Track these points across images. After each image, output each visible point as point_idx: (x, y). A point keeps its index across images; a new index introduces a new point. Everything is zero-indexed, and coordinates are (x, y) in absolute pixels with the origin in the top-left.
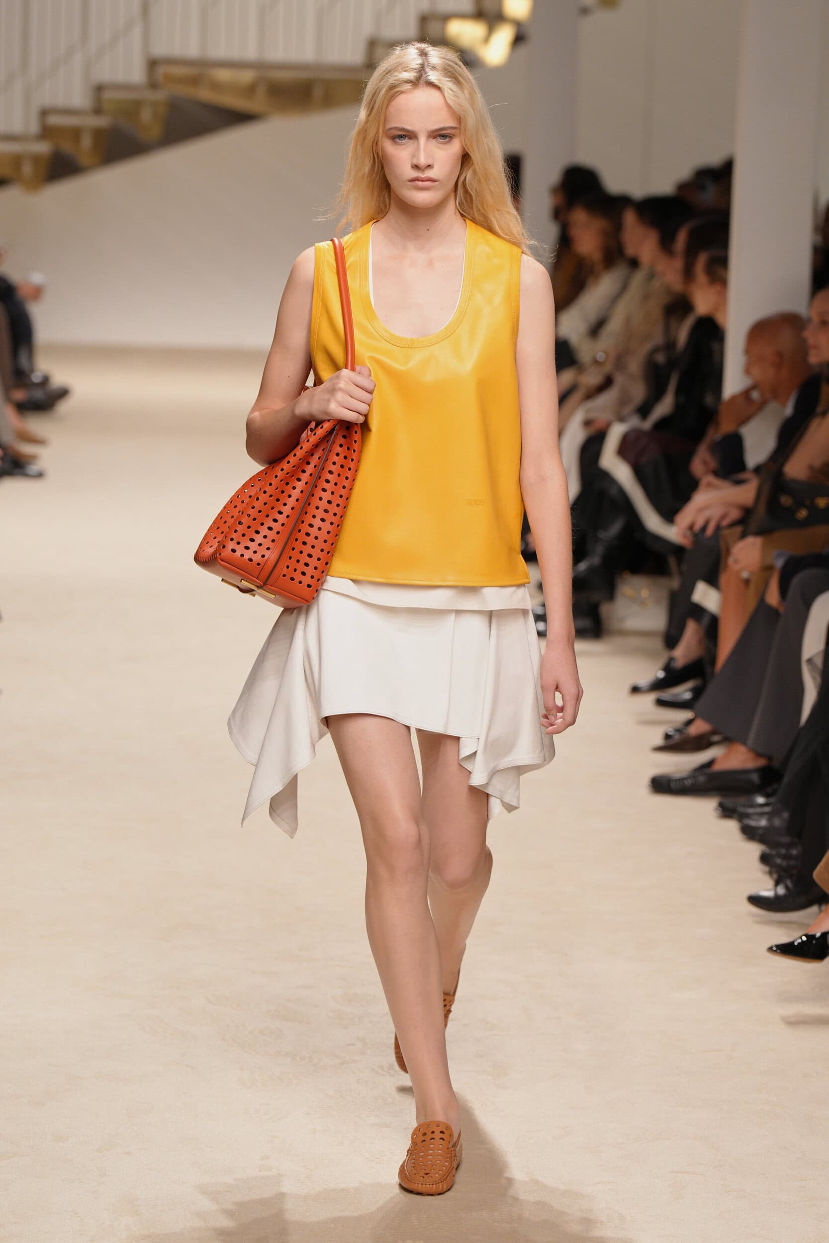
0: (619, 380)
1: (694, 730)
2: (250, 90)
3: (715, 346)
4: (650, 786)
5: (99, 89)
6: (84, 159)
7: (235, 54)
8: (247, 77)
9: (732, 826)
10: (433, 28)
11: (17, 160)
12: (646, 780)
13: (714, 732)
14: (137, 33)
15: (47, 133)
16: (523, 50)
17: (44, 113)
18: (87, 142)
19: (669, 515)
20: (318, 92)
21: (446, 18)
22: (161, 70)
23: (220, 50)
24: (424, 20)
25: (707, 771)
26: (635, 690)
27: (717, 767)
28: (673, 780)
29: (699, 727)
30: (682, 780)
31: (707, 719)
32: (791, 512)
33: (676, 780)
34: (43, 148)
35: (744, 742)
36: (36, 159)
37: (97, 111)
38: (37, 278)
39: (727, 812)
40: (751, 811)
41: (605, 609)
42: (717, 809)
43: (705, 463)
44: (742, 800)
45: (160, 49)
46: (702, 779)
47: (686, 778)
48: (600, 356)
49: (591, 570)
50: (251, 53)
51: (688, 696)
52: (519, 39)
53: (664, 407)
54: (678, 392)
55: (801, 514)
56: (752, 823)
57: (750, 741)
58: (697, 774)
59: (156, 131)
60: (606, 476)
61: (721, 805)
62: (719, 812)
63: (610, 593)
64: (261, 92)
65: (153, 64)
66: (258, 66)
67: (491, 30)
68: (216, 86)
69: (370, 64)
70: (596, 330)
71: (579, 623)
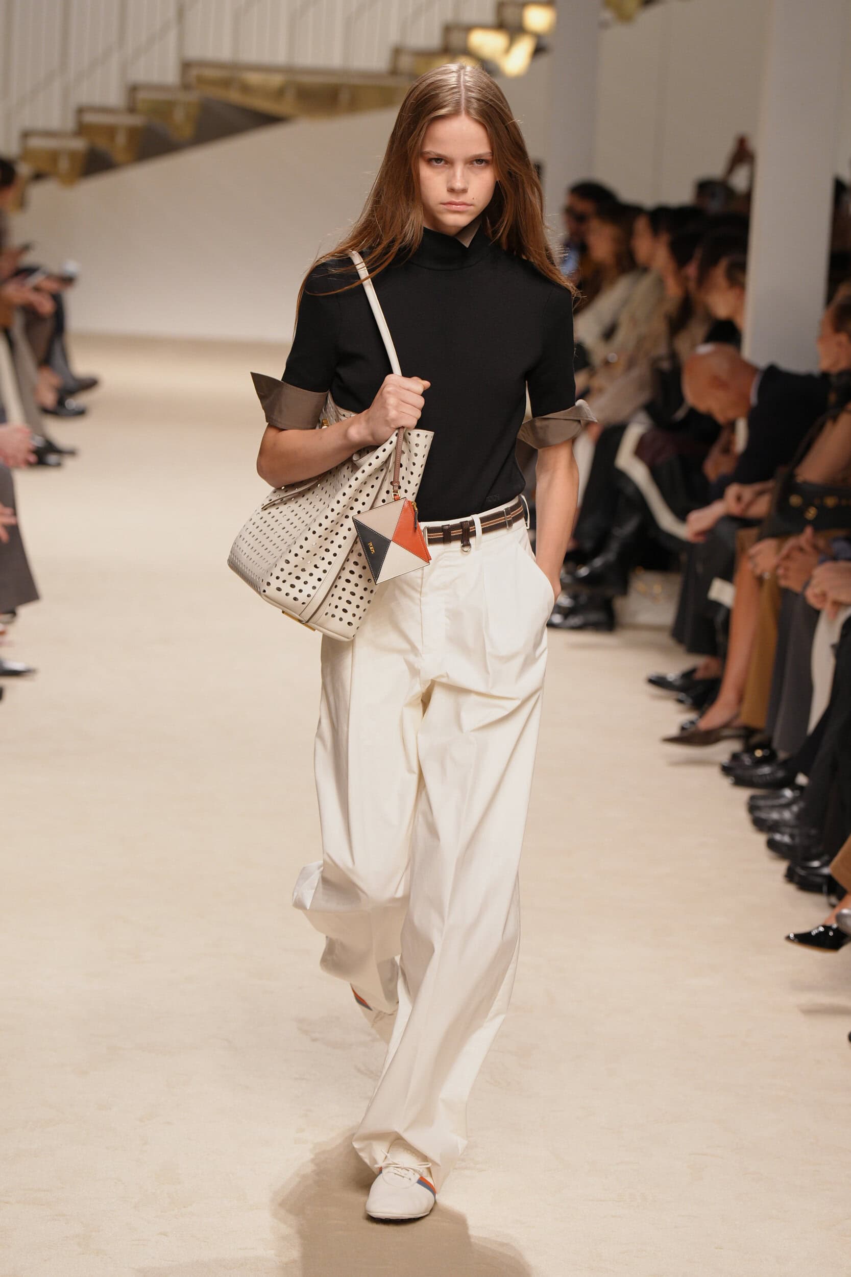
2: (280, 93)
5: (133, 89)
6: (119, 156)
7: (266, 58)
8: (276, 80)
10: (456, 39)
11: (54, 156)
14: (172, 37)
15: (82, 130)
16: (544, 60)
17: (81, 111)
18: (121, 140)
19: (682, 515)
20: (344, 97)
21: (469, 28)
22: (194, 72)
23: (252, 54)
24: (448, 29)
32: (801, 511)
34: (79, 144)
36: (73, 155)
37: (132, 109)
38: (71, 267)
41: (619, 604)
45: (194, 52)
48: (612, 357)
49: (607, 566)
50: (280, 57)
52: (539, 50)
55: (810, 513)
56: (763, 815)
59: (187, 131)
60: (622, 476)
63: (624, 588)
64: (290, 96)
65: (186, 66)
66: (288, 70)
67: (512, 41)
68: (246, 89)
69: (394, 72)
70: (609, 333)
71: (594, 617)
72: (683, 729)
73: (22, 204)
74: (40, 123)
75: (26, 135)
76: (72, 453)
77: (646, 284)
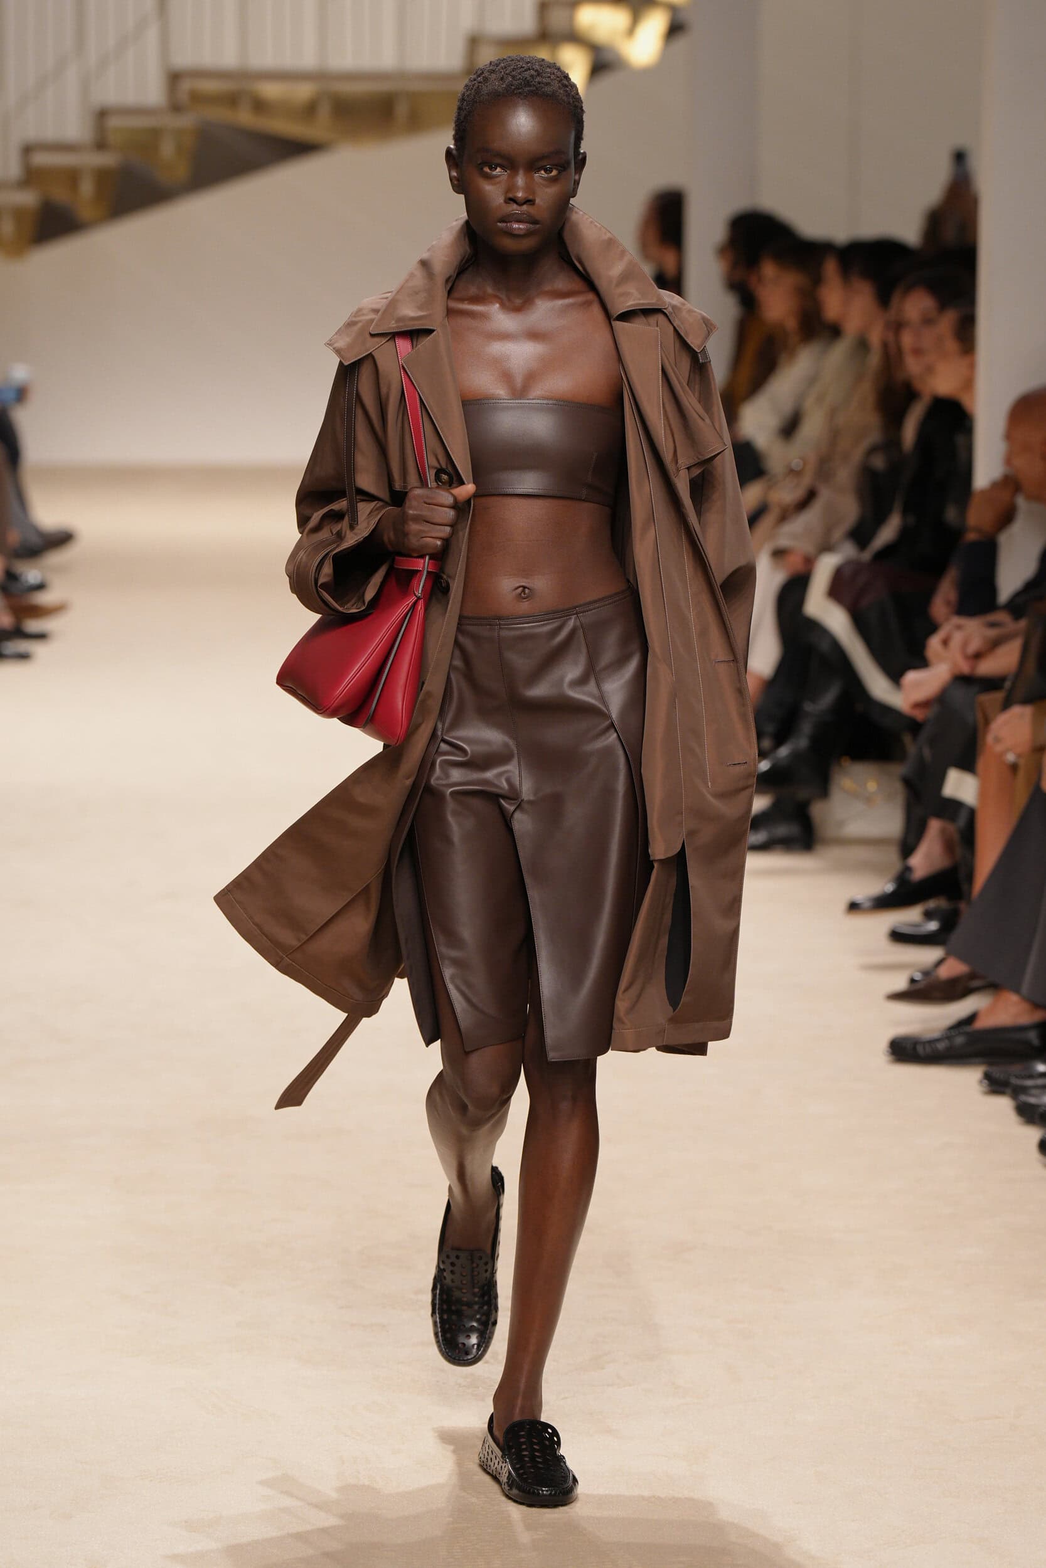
0: (825, 494)
1: (944, 972)
2: (310, 110)
3: (960, 439)
4: (888, 1051)
5: (102, 114)
6: (85, 211)
7: (288, 60)
8: (304, 92)
9: (1004, 1104)
10: (557, 18)
12: (883, 1044)
13: (972, 976)
14: (152, 35)
15: (31, 177)
16: (682, 43)
17: (28, 150)
18: (87, 188)
20: (402, 110)
21: (575, 3)
22: (186, 86)
23: (265, 58)
24: (543, 8)
25: (968, 1029)
26: (854, 907)
27: (981, 1024)
28: (920, 1043)
29: (953, 968)
30: (932, 1042)
31: (962, 957)
33: (924, 1043)
34: (28, 199)
35: (1017, 990)
36: (18, 214)
37: (101, 145)
39: (995, 1085)
40: (1029, 1083)
41: (817, 810)
42: (981, 1082)
43: (949, 603)
44: (1016, 1068)
45: (185, 58)
46: (960, 1040)
47: (938, 1040)
48: (796, 463)
49: (795, 756)
50: (308, 60)
51: (930, 924)
52: (675, 30)
53: (887, 533)
54: (906, 510)
56: (1032, 1100)
57: (1025, 988)
58: (953, 1034)
59: (182, 171)
60: (814, 626)
61: (987, 1076)
62: (984, 1085)
63: (824, 788)
64: (324, 111)
65: (174, 78)
66: (318, 76)
67: (637, 18)
68: (260, 106)
70: (790, 428)
71: (782, 830)
72: (913, 981)
76: (41, 636)
77: (839, 352)
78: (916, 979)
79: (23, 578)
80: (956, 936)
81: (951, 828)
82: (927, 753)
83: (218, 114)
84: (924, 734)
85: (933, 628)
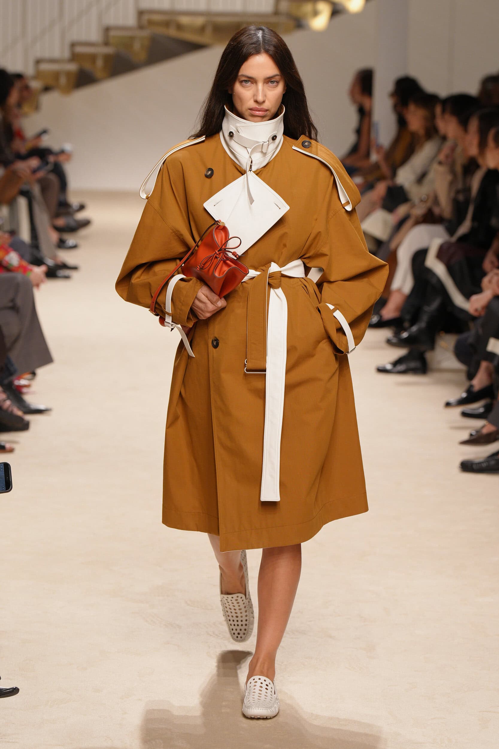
1: (485, 431)
2: (202, 29)
4: (460, 467)
5: (107, 30)
6: (99, 74)
7: (193, 6)
8: (200, 21)
11: (56, 75)
13: (497, 432)
15: (74, 57)
17: (73, 45)
18: (100, 63)
19: (468, 296)
22: (146, 17)
23: (183, 4)
26: (448, 405)
28: (474, 464)
29: (490, 429)
30: (480, 463)
31: (494, 424)
33: (476, 464)
34: (72, 67)
36: (68, 74)
37: (106, 43)
41: (429, 355)
43: (492, 263)
45: (145, 4)
46: (493, 462)
47: (483, 462)
48: (424, 197)
49: (420, 331)
50: (202, 6)
51: (482, 410)
53: (464, 228)
54: (474, 219)
58: (489, 460)
59: (142, 56)
60: (429, 271)
63: (432, 346)
64: (209, 31)
65: (141, 13)
66: (207, 14)
68: (180, 27)
69: (276, 13)
70: (421, 178)
71: (413, 365)
73: (37, 108)
74: (47, 54)
75: (38, 62)
76: (75, 268)
78: (473, 434)
79: (67, 242)
80: (492, 415)
81: (491, 366)
82: (480, 331)
83: (161, 31)
84: (479, 322)
85: (484, 274)
